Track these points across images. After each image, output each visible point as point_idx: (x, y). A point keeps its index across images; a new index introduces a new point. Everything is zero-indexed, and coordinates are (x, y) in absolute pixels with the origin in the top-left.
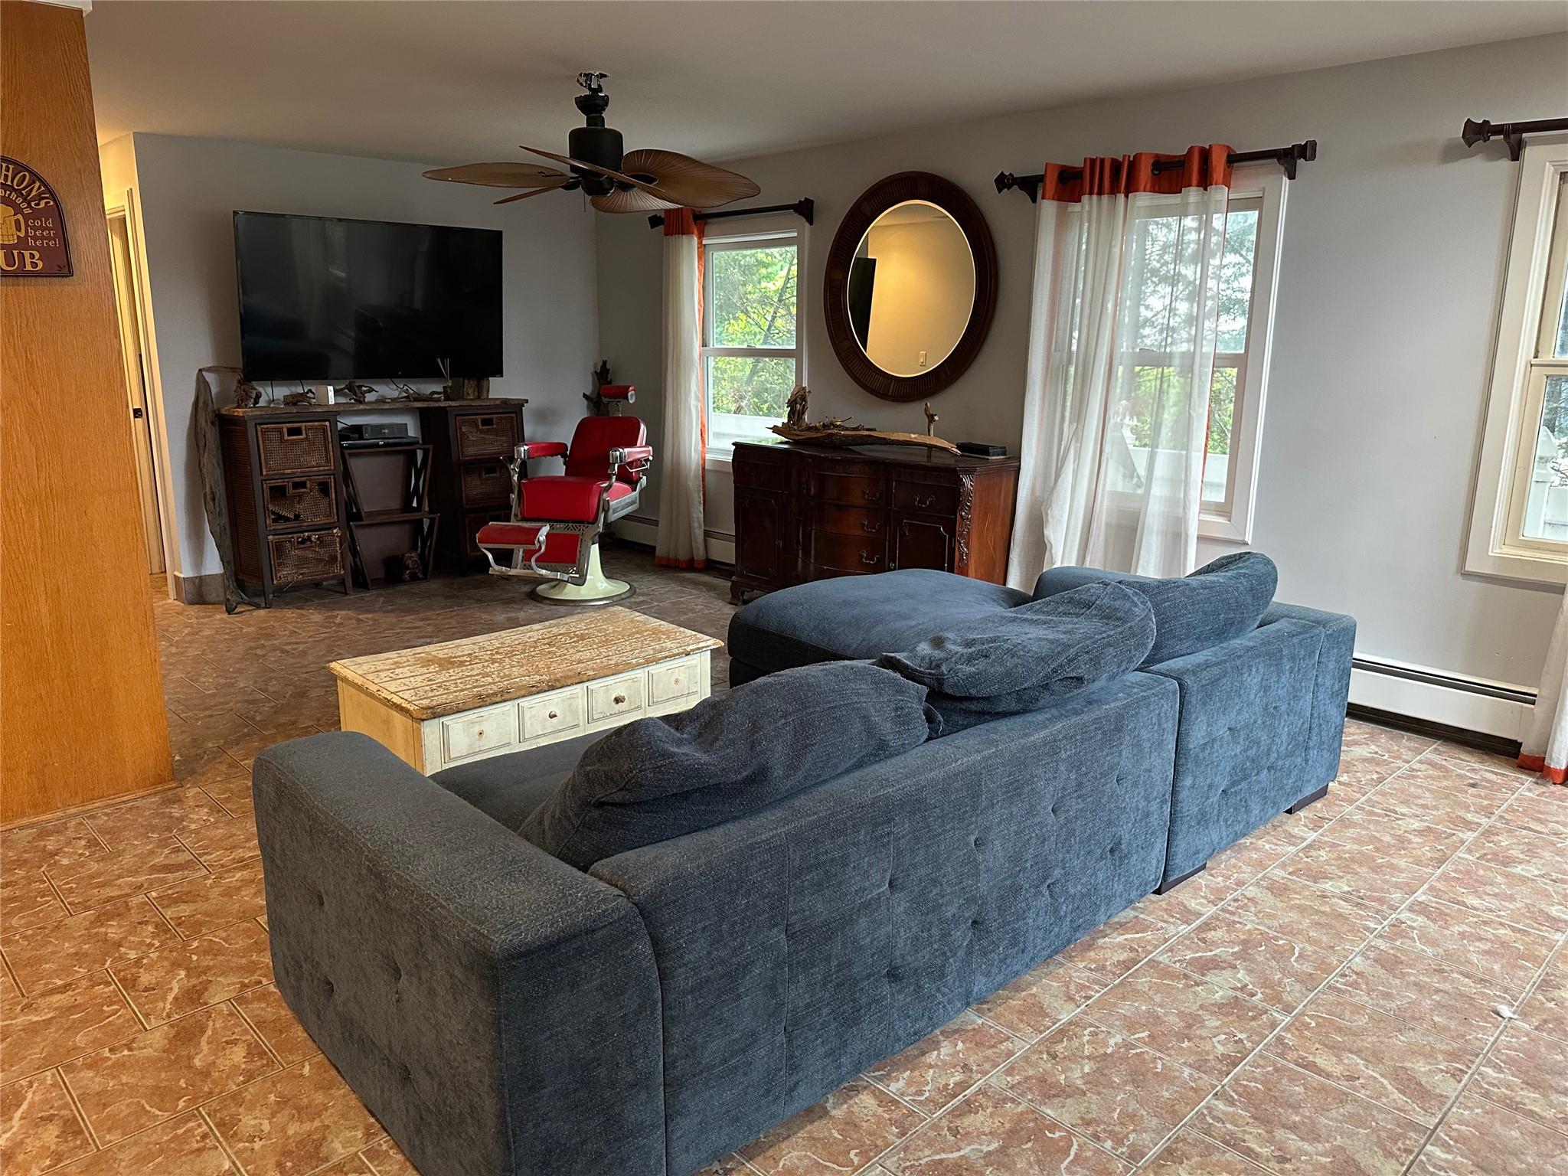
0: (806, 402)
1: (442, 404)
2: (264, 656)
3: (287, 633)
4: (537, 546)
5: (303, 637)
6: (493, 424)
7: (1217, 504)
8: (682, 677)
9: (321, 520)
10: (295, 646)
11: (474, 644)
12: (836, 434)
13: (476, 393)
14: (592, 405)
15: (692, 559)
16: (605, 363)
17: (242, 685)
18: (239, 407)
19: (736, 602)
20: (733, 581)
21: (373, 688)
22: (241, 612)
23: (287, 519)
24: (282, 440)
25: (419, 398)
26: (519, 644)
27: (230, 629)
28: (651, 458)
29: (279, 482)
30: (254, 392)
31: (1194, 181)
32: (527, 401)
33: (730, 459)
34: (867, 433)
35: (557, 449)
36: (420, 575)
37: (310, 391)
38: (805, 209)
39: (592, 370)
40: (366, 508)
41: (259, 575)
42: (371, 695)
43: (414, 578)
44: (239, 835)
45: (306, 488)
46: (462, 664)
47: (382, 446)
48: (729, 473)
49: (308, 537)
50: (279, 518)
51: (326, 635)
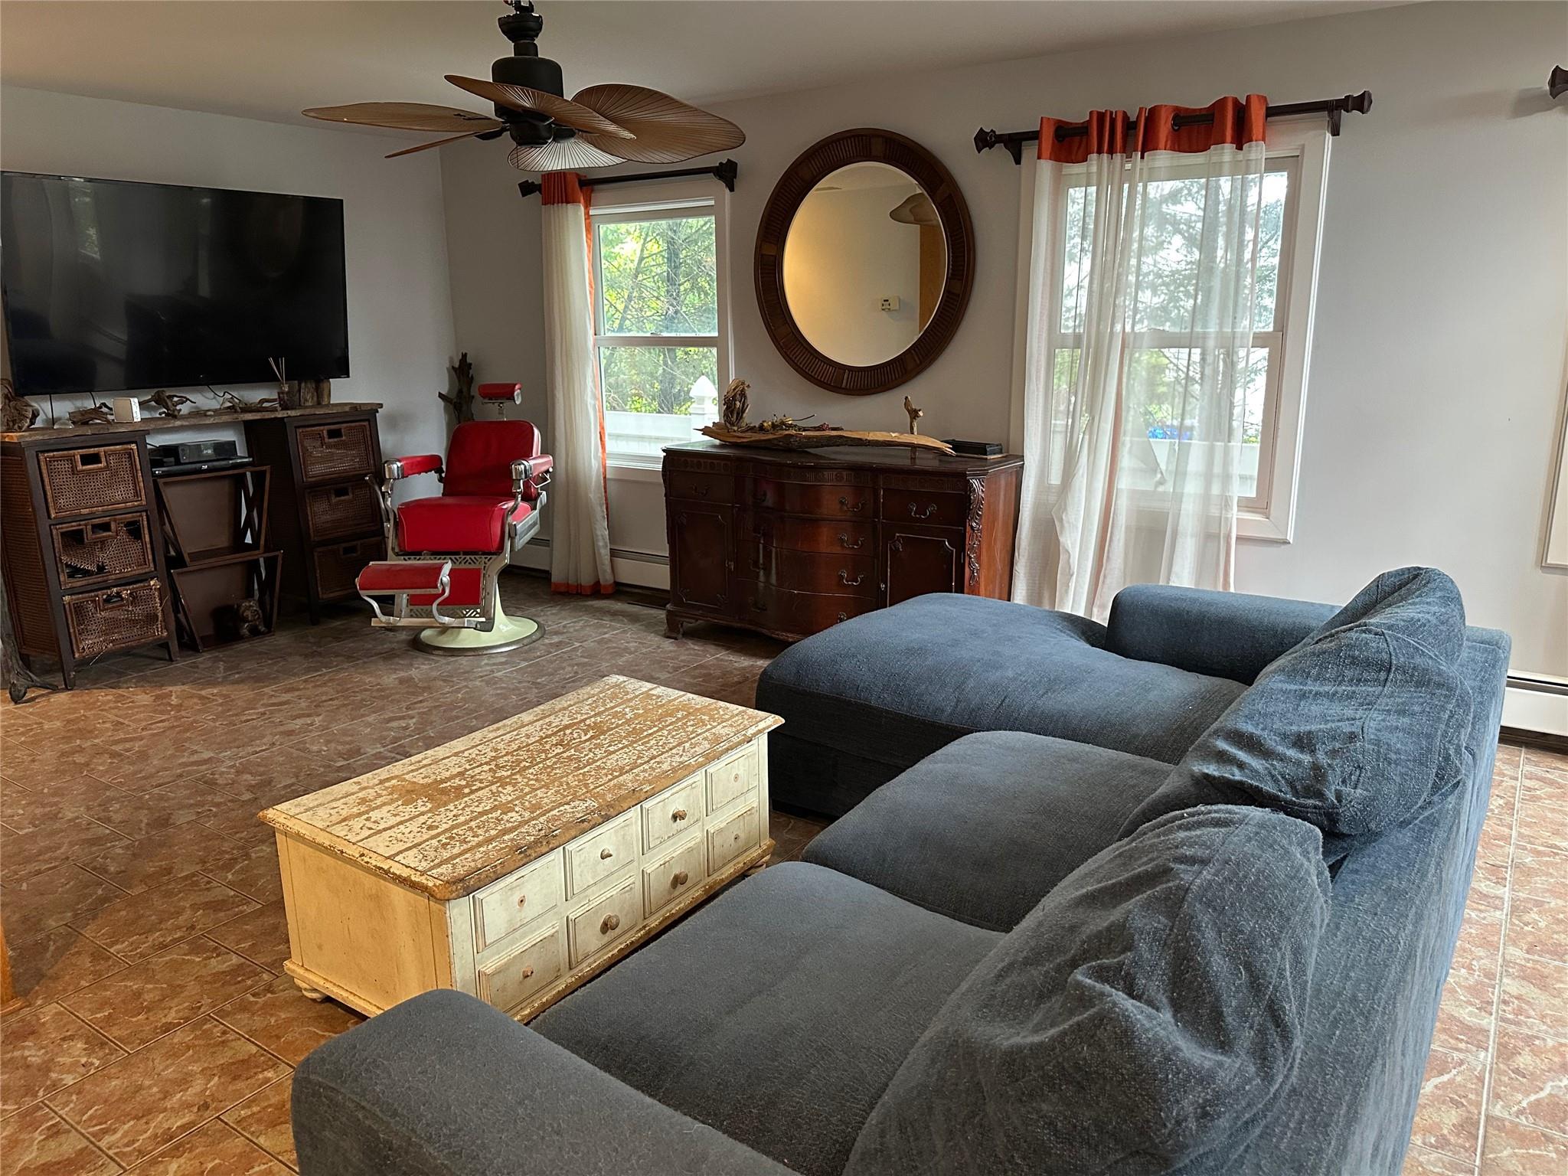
0: (745, 397)
1: (280, 414)
2: (87, 764)
3: (107, 725)
4: (440, 589)
5: (135, 730)
6: (341, 436)
7: (1248, 499)
8: (741, 772)
9: (130, 571)
10: (128, 745)
11: (456, 754)
12: (796, 436)
13: (315, 399)
14: (451, 407)
15: (598, 583)
16: (464, 356)
17: (70, 815)
18: (9, 430)
19: (674, 635)
20: (669, 611)
21: (352, 851)
22: (33, 699)
23: (86, 573)
24: (74, 471)
25: (247, 409)
26: (519, 748)
27: (25, 726)
28: (551, 470)
29: (74, 526)
30: (30, 409)
31: (1229, 137)
32: (381, 406)
33: (659, 467)
34: (834, 433)
35: (429, 464)
36: (262, 628)
37: (104, 405)
38: (727, 173)
39: (447, 365)
40: (187, 550)
41: (53, 645)
42: (351, 861)
43: (255, 632)
44: (150, 1087)
45: (109, 530)
46: (459, 794)
47: (205, 471)
48: (660, 484)
49: (118, 593)
50: (74, 572)
51: (166, 724)
